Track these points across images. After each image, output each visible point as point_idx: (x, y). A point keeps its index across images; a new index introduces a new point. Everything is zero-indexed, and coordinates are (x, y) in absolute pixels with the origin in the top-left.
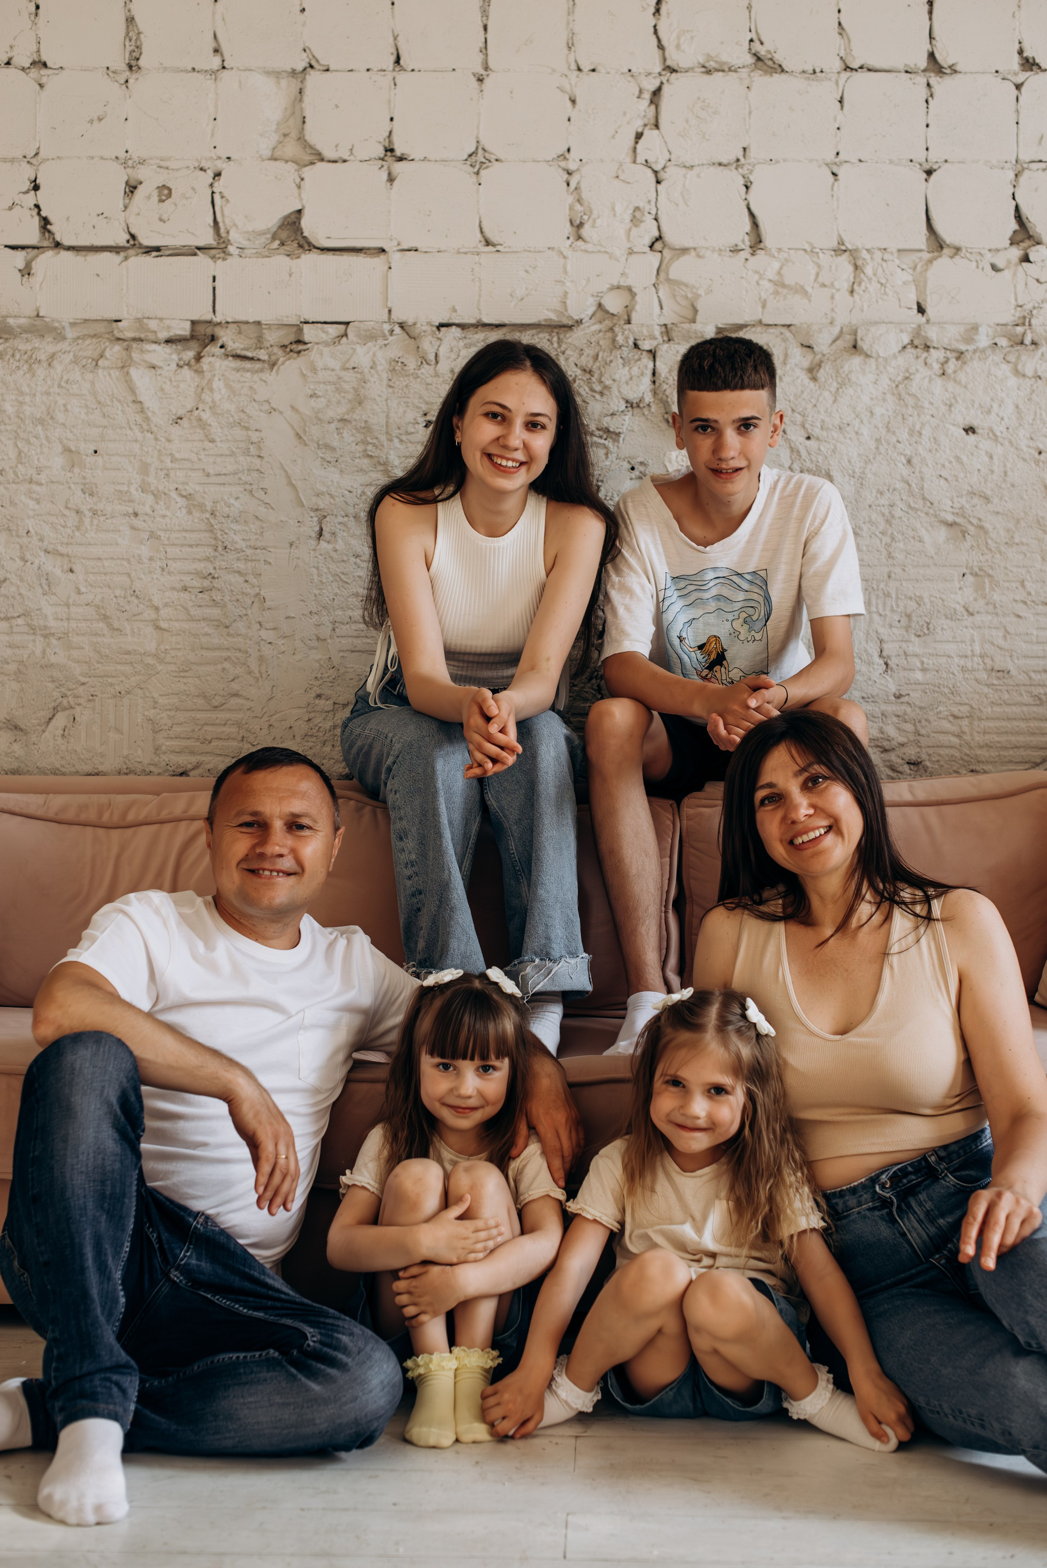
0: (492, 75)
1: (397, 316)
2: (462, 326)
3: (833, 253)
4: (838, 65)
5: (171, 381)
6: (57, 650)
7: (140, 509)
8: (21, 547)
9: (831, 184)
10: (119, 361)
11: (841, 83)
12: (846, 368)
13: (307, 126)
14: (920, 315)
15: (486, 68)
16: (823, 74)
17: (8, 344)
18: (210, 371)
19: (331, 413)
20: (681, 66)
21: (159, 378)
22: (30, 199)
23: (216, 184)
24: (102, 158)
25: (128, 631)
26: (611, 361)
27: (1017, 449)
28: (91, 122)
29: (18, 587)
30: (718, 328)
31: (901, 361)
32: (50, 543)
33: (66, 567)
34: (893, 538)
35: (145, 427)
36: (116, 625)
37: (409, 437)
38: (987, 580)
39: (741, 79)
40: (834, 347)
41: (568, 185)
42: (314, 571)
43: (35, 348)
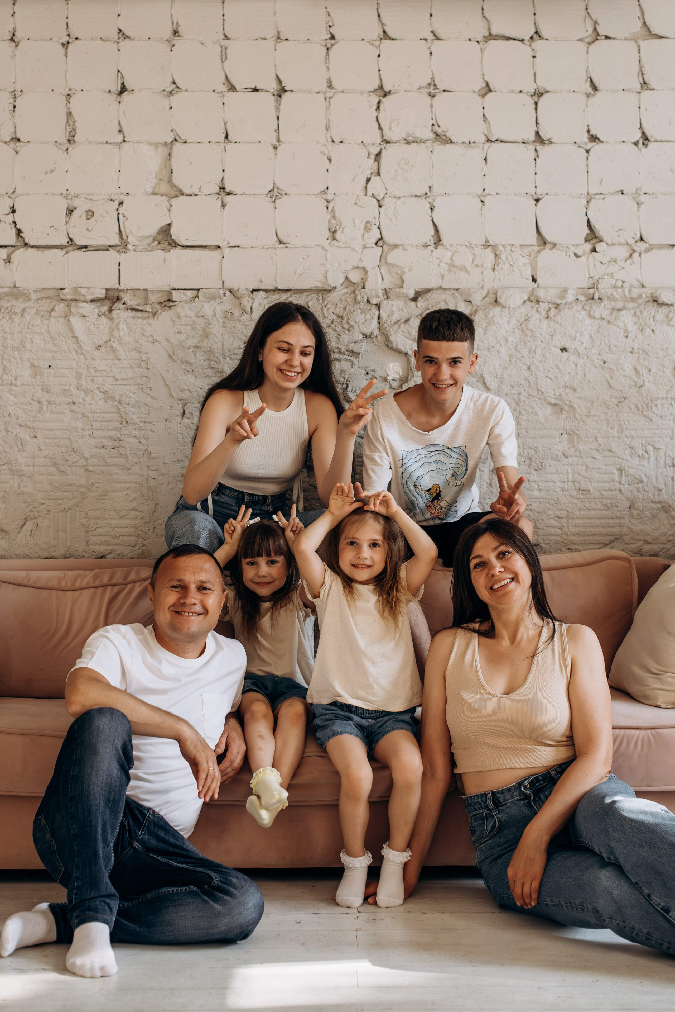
0: (282, 145)
1: (228, 285)
2: (266, 291)
3: (482, 247)
4: (483, 139)
5: (94, 324)
6: (27, 484)
7: (76, 400)
8: (6, 424)
9: (480, 207)
10: (64, 313)
11: (485, 149)
12: (491, 314)
13: (174, 174)
14: (534, 283)
15: (279, 141)
16: (475, 144)
18: (118, 319)
19: (190, 342)
20: (392, 139)
21: (87, 323)
22: (10, 218)
23: (120, 209)
24: (53, 194)
25: (69, 472)
26: (354, 311)
27: (591, 360)
28: (46, 173)
29: (3, 447)
30: (416, 291)
31: (523, 309)
32: (23, 421)
33: (32, 435)
34: (520, 413)
35: (79, 352)
36: (62, 468)
37: (235, 356)
38: (575, 437)
39: (427, 147)
40: (484, 301)
41: (327, 208)
42: (180, 436)
43: (13, 305)
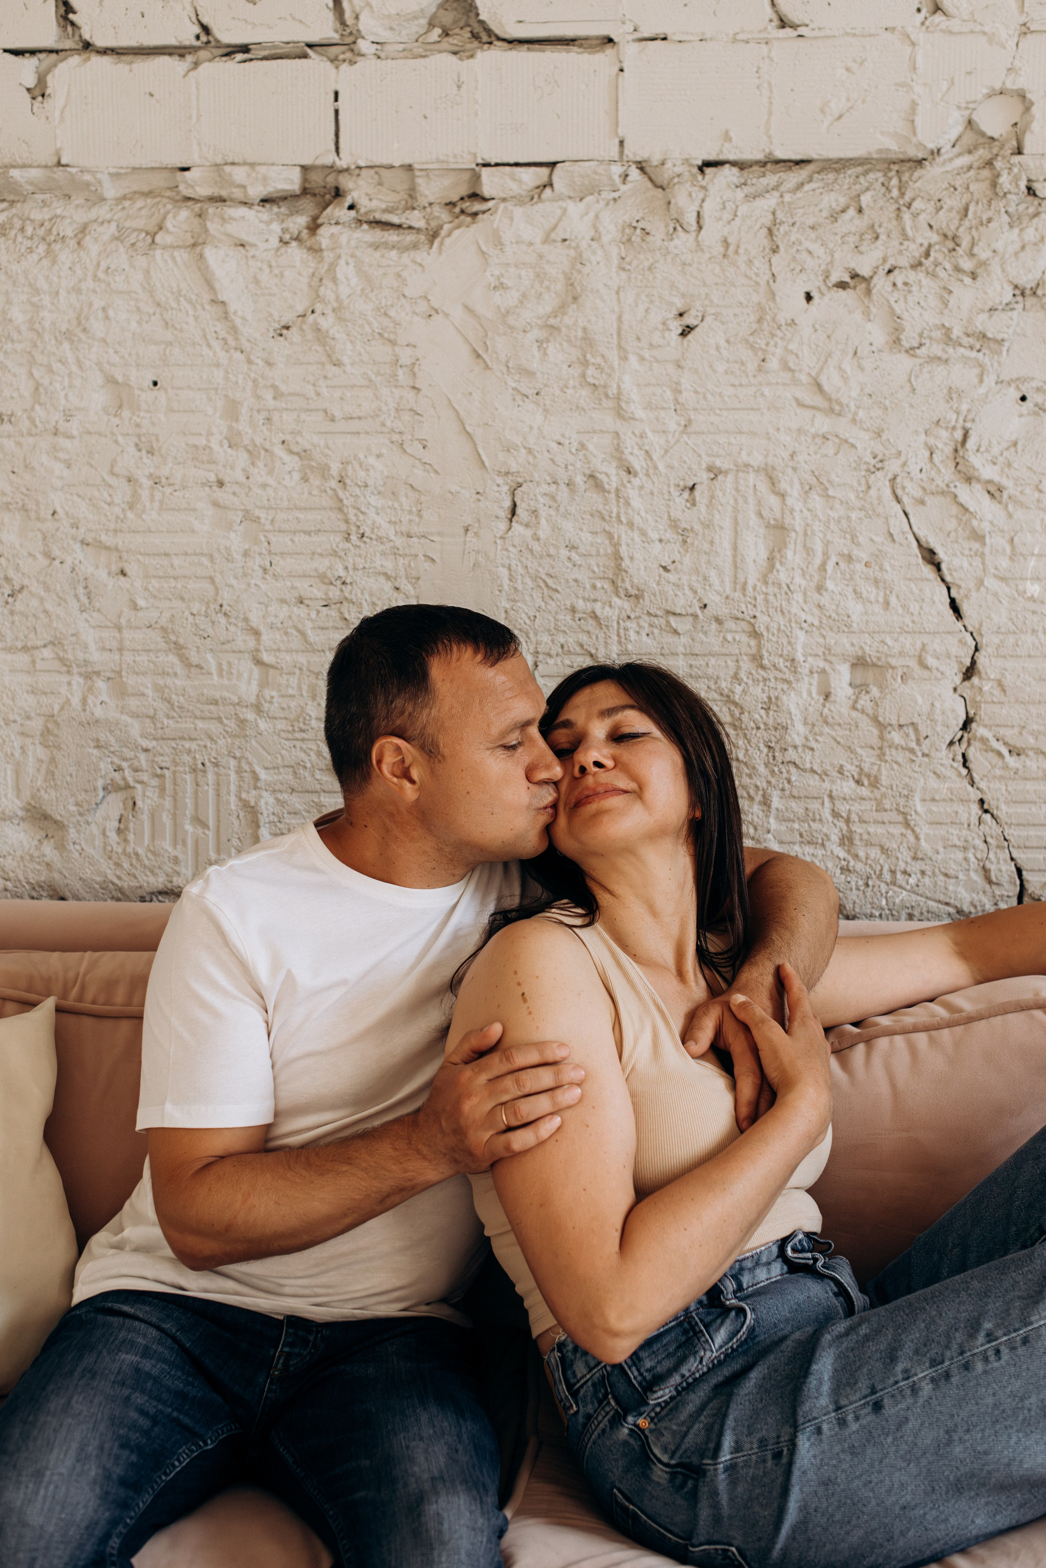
1: (634, 151)
2: (741, 165)
5: (270, 266)
6: (104, 698)
7: (227, 476)
8: (44, 539)
10: (189, 235)
17: (14, 211)
18: (332, 249)
19: (527, 315)
21: (251, 262)
25: (213, 669)
26: (989, 220)
29: (42, 599)
32: (91, 531)
33: (115, 568)
35: (231, 342)
36: (194, 658)
37: (655, 352)
42: (504, 572)
43: (57, 216)
